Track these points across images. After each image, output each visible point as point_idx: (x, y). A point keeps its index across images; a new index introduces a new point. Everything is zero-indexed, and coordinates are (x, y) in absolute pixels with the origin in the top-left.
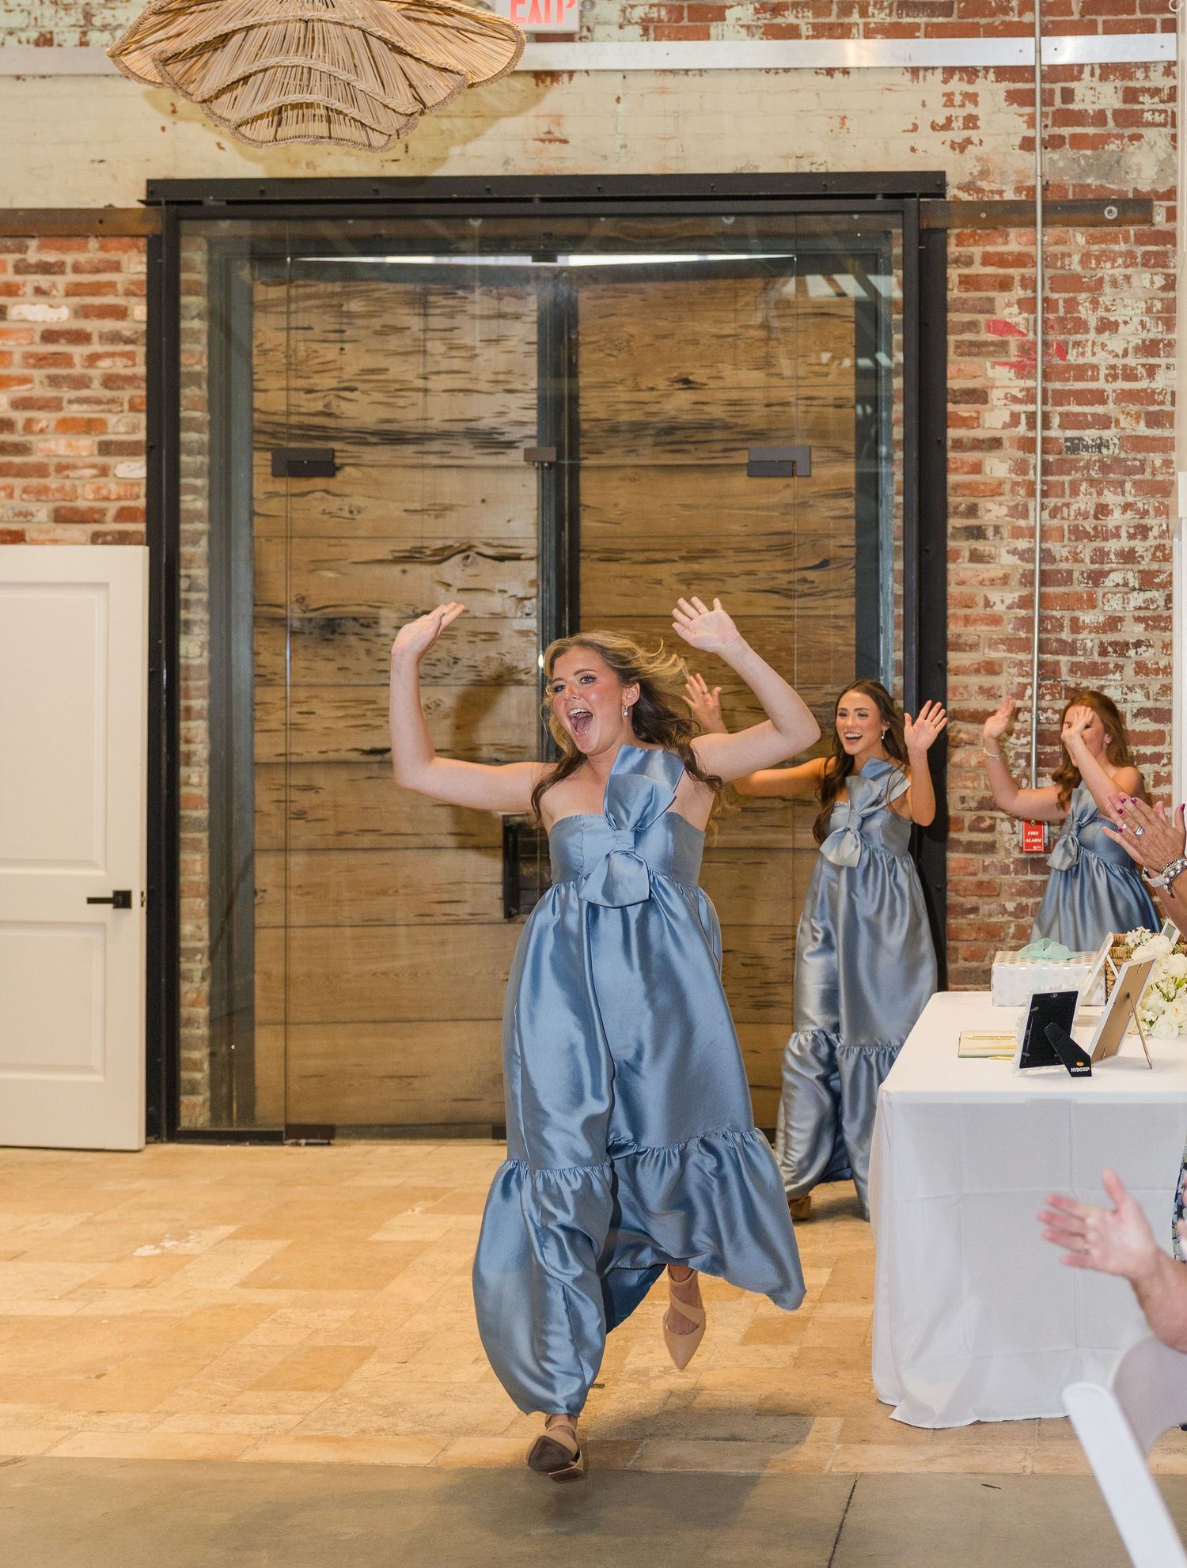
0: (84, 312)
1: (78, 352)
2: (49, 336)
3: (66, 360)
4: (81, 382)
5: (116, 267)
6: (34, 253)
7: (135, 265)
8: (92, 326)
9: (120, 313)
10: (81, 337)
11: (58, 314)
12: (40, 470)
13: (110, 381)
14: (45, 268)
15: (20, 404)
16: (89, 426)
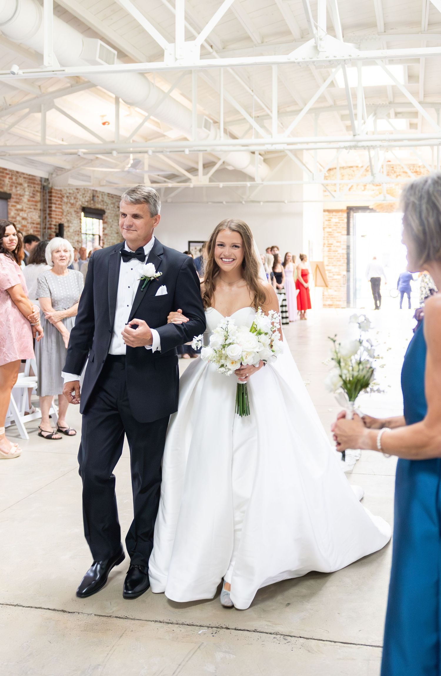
0: (340, 220)
1: (339, 224)
2: (336, 223)
3: (337, 225)
4: (339, 228)
5: (342, 215)
6: (334, 214)
7: (345, 215)
8: (341, 222)
9: (343, 220)
10: (339, 223)
11: (337, 220)
12: (334, 237)
13: (343, 228)
14: (335, 215)
15: (333, 230)
16: (340, 232)
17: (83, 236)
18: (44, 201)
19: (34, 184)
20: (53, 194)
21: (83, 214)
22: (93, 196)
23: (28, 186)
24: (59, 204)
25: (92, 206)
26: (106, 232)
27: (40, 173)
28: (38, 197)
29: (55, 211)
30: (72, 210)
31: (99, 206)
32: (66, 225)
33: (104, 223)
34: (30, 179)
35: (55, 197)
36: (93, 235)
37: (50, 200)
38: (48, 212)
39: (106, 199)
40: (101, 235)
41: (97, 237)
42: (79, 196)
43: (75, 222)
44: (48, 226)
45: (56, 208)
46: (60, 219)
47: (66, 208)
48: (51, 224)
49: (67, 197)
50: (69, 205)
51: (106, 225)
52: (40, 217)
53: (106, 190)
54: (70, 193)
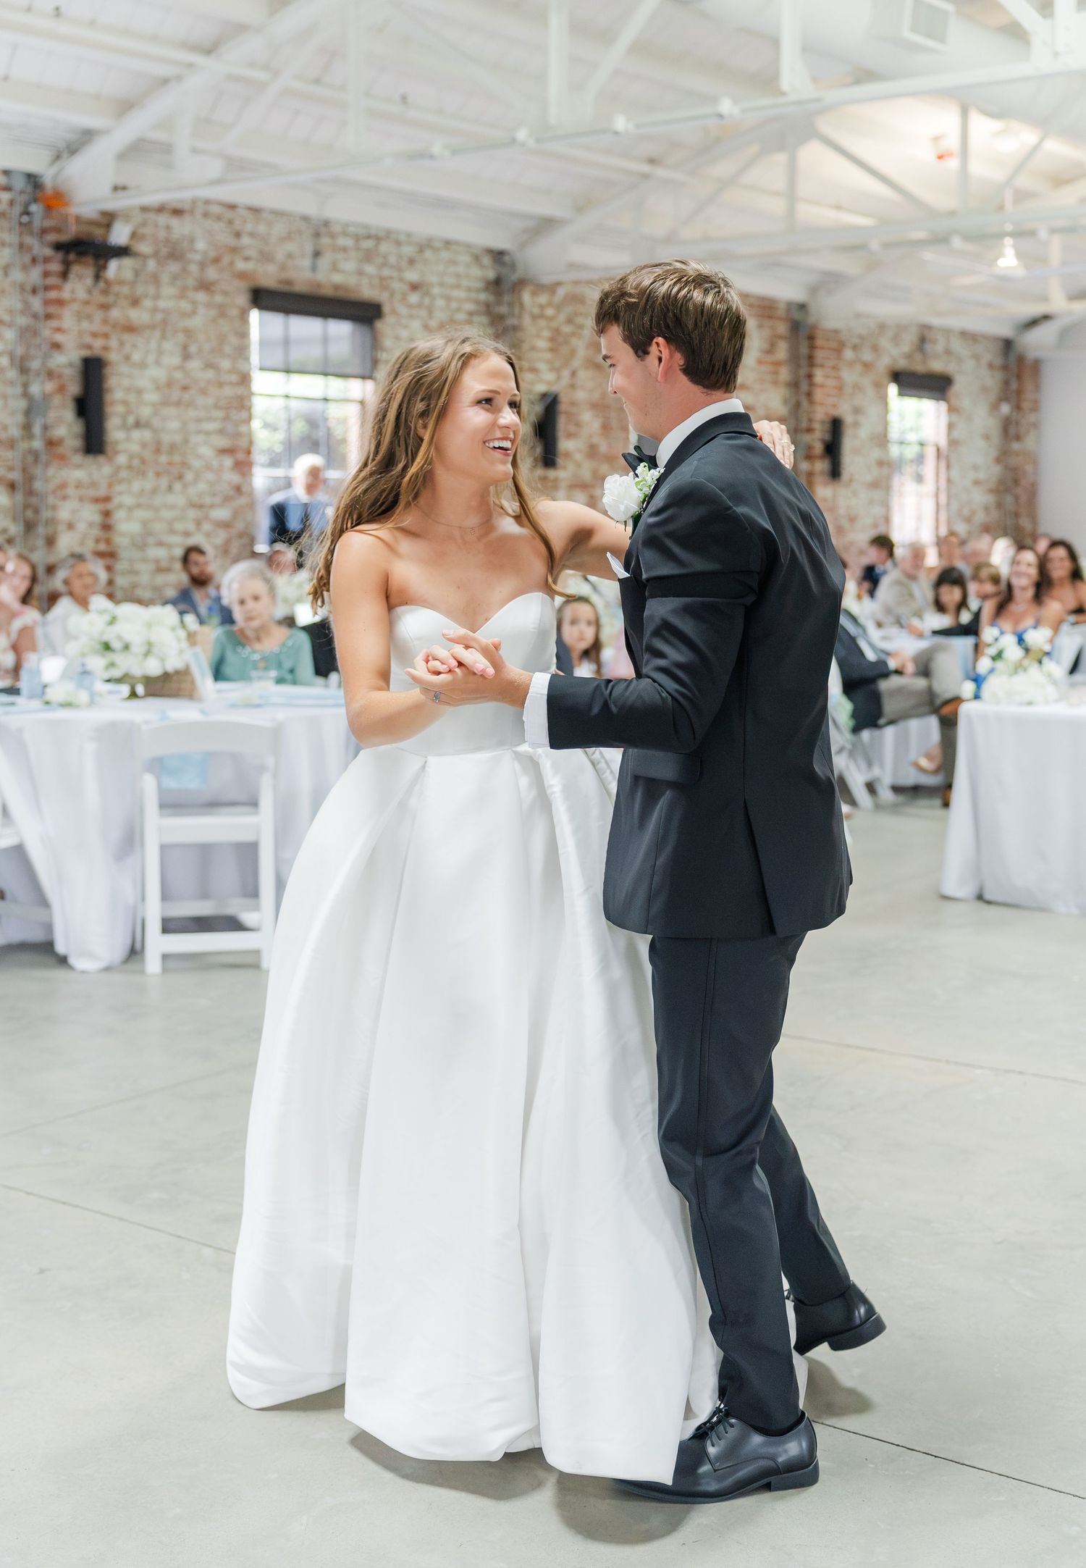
17: (894, 451)
18: (794, 359)
19: (770, 317)
20: (819, 342)
21: (893, 389)
22: (923, 340)
23: (760, 326)
24: (834, 368)
25: (919, 368)
26: (956, 434)
27: (785, 290)
28: (782, 351)
29: (822, 386)
30: (866, 382)
31: (937, 366)
32: (848, 419)
33: (952, 410)
34: (764, 307)
35: (822, 348)
36: (922, 444)
37: (811, 358)
38: (804, 387)
39: (957, 345)
40: (943, 442)
41: (930, 453)
42: (884, 342)
43: (873, 410)
44: (804, 425)
45: (827, 377)
46: (834, 406)
47: (849, 376)
48: (810, 420)
49: (855, 347)
50: (859, 368)
51: (955, 418)
52: (785, 402)
53: (957, 323)
54: (861, 337)
